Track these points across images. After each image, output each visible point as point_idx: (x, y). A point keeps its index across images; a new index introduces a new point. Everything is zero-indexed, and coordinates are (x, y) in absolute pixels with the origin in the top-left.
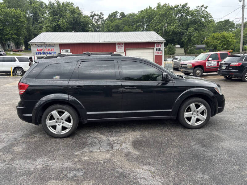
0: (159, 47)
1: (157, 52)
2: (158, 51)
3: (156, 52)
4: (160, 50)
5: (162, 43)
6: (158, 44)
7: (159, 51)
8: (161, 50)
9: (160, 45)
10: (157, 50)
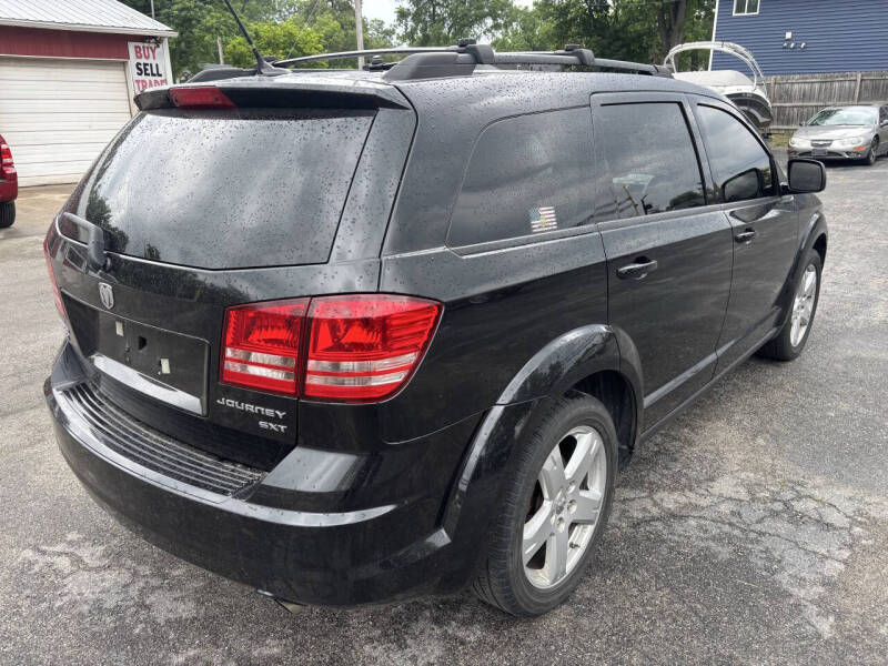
0: (147, 58)
1: (143, 81)
2: (147, 79)
3: (138, 81)
4: (155, 72)
5: (158, 40)
6: (141, 45)
7: (153, 78)
8: (160, 75)
9: (153, 52)
10: (142, 70)
